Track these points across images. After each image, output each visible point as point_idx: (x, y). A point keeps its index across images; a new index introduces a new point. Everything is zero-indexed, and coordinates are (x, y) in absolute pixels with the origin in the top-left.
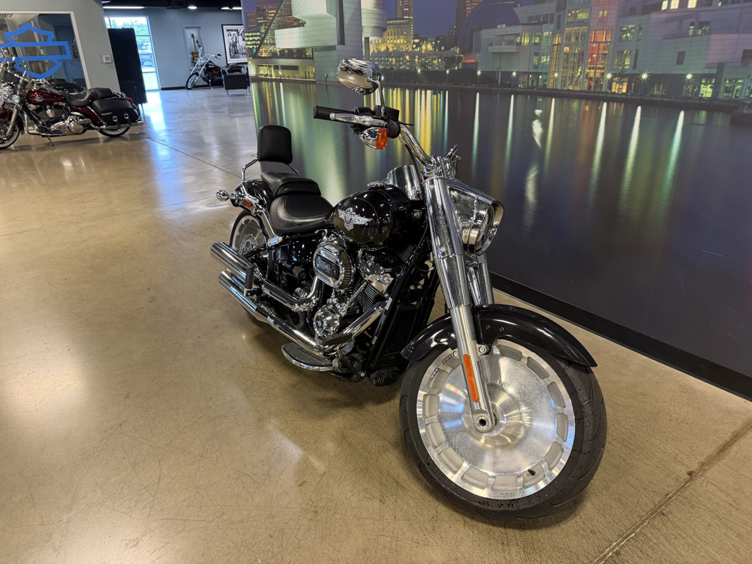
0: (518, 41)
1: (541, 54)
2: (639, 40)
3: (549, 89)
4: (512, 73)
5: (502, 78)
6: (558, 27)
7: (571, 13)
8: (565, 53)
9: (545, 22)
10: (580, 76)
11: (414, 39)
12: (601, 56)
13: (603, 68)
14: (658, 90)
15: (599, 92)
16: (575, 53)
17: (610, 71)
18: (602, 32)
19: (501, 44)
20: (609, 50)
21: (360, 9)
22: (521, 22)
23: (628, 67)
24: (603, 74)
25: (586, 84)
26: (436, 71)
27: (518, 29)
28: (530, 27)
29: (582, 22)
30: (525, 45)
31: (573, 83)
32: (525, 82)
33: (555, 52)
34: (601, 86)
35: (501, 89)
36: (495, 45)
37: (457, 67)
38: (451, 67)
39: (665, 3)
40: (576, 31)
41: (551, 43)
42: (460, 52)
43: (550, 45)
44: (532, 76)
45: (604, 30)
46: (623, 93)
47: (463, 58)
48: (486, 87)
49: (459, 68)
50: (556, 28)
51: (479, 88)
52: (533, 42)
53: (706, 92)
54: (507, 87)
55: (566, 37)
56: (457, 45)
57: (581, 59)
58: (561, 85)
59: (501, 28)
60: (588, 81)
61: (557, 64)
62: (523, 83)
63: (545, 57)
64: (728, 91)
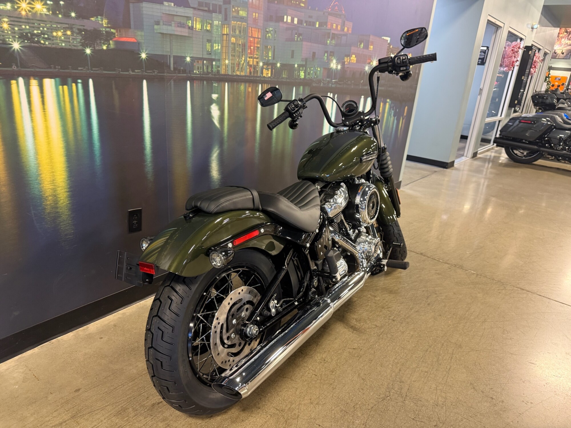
0: (190, 25)
1: (213, 41)
2: (275, 40)
3: (222, 75)
4: (185, 58)
5: (174, 63)
6: (226, 19)
7: (235, 9)
8: (232, 43)
9: (214, 11)
10: (244, 63)
12: (256, 48)
13: (258, 58)
14: (285, 73)
15: (256, 76)
16: (239, 44)
17: (262, 59)
18: (255, 29)
19: (171, 25)
20: (260, 45)
22: (192, 6)
23: (270, 58)
24: (257, 63)
25: (248, 70)
26: (62, 49)
27: (189, 12)
28: (201, 13)
29: (242, 19)
30: (197, 30)
31: (240, 69)
32: (201, 68)
33: (225, 41)
34: (257, 71)
35: (175, 75)
36: (163, 24)
37: (106, 46)
38: (94, 44)
39: (285, 17)
40: (239, 25)
41: (221, 32)
42: (109, 25)
43: (220, 33)
44: (206, 62)
45: (256, 28)
46: (269, 77)
47: (115, 35)
48: (156, 73)
49: (110, 47)
50: (224, 19)
51: (146, 74)
52: (205, 28)
53: (302, 75)
54: (181, 72)
55: (233, 29)
56: (101, 15)
57: (243, 49)
58: (231, 71)
59: (169, 6)
60: (249, 67)
61: (227, 52)
62: (198, 69)
63: (217, 45)
64: (309, 74)
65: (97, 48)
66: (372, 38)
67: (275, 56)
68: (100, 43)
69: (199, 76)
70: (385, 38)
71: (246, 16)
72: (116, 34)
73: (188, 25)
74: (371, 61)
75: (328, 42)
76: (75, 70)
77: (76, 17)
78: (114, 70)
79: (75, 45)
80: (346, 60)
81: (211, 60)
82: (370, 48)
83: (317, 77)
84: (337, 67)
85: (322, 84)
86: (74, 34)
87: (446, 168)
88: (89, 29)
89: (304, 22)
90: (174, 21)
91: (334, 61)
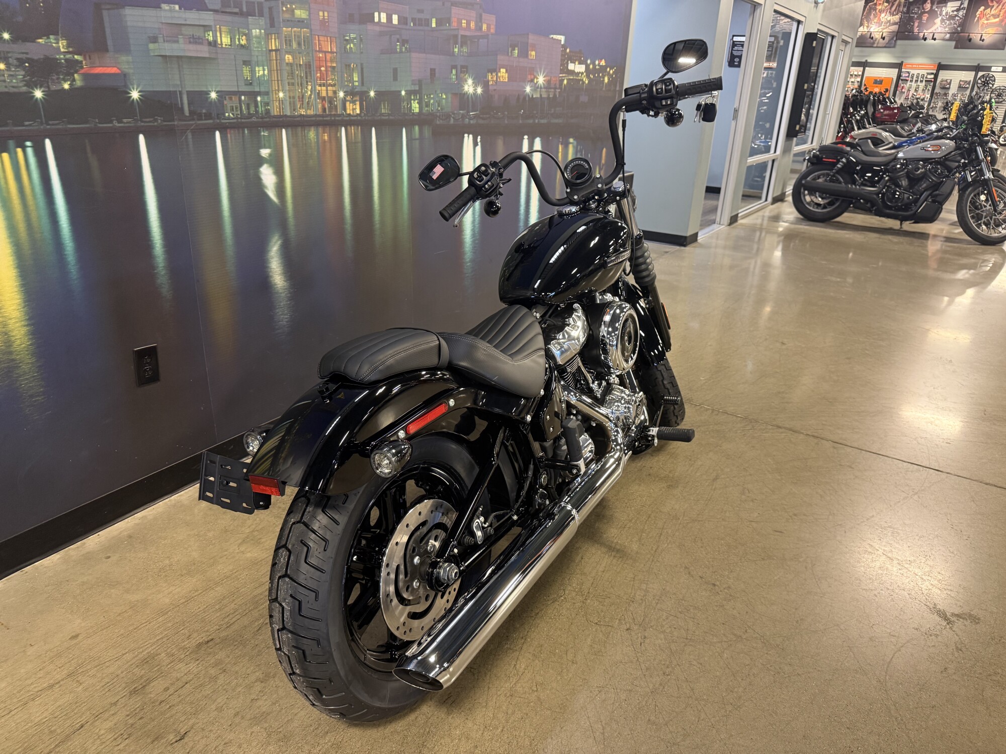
0: (211, 38)
1: (253, 63)
2: (362, 53)
3: (274, 117)
4: (207, 93)
5: (189, 104)
6: (272, 25)
7: (286, 7)
8: (287, 64)
9: (252, 14)
10: (311, 95)
12: (329, 69)
13: (334, 85)
14: (384, 106)
15: (334, 114)
16: (300, 65)
17: (342, 87)
18: (325, 38)
19: (177, 42)
20: (337, 64)
22: (210, 7)
23: (356, 84)
24: (335, 92)
25: (320, 106)
27: (207, 18)
28: (229, 18)
29: (300, 23)
30: (224, 46)
31: (305, 105)
32: (236, 108)
33: (275, 61)
34: (336, 106)
35: (194, 122)
36: (164, 41)
37: (69, 83)
38: (48, 82)
39: (376, 14)
40: (297, 34)
41: (266, 48)
42: (71, 49)
43: (264, 49)
44: (245, 98)
45: (327, 37)
46: (357, 114)
47: (82, 63)
48: (159, 121)
49: (75, 84)
50: (269, 25)
51: (143, 124)
52: (237, 43)
53: (415, 107)
54: (203, 118)
55: (286, 40)
57: (308, 72)
58: (290, 109)
59: (171, 10)
60: (321, 101)
61: (279, 79)
62: (232, 110)
63: (261, 68)
64: (427, 106)
65: (53, 88)
66: (532, 39)
67: (365, 80)
68: (58, 79)
69: (235, 121)
70: (555, 37)
71: (308, 17)
72: (84, 62)
73: (208, 40)
74: (535, 77)
75: (456, 50)
76: (20, 126)
77: (11, 40)
78: (86, 122)
79: (16, 85)
80: (490, 79)
81: (253, 95)
82: (531, 55)
83: (442, 109)
84: (475, 90)
85: (452, 121)
86: (11, 67)
87: (685, 246)
88: (36, 58)
89: (409, 20)
90: (182, 35)
91: (470, 81)
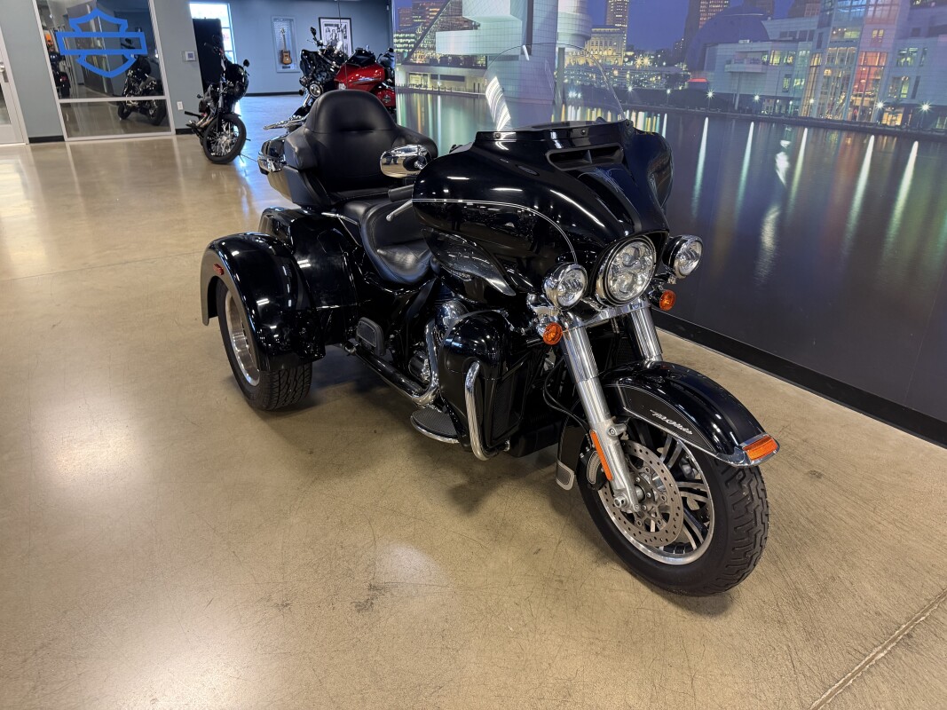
0: (765, 60)
1: (793, 76)
2: (922, 66)
3: (800, 117)
4: (753, 96)
5: (739, 102)
6: (819, 46)
7: (837, 32)
8: (825, 77)
9: (802, 39)
10: (842, 104)
11: (627, 51)
12: (871, 82)
13: (873, 96)
14: (942, 123)
16: (838, 77)
17: (881, 99)
18: (875, 54)
19: (742, 63)
20: (882, 75)
21: (556, 13)
22: (771, 39)
23: (905, 96)
24: (872, 103)
25: (850, 114)
26: (653, 91)
27: (766, 46)
28: (783, 45)
29: (850, 42)
30: (774, 64)
31: (834, 111)
33: (813, 75)
34: (869, 116)
36: (735, 63)
38: (674, 86)
40: (842, 52)
41: (808, 64)
43: (806, 66)
44: (780, 102)
45: (878, 52)
46: (897, 126)
48: (719, 112)
49: (684, 87)
50: (816, 47)
51: (710, 112)
52: (785, 61)
54: (746, 112)
55: (829, 58)
56: (683, 61)
57: (845, 84)
58: (818, 113)
59: (744, 44)
60: (853, 110)
61: (814, 88)
62: (768, 109)
63: (800, 80)
65: (675, 89)
68: (678, 84)
69: (767, 117)
71: (859, 36)
72: (691, 76)
73: (763, 61)
76: (658, 106)
78: (684, 108)
81: (787, 100)
90: (747, 58)
